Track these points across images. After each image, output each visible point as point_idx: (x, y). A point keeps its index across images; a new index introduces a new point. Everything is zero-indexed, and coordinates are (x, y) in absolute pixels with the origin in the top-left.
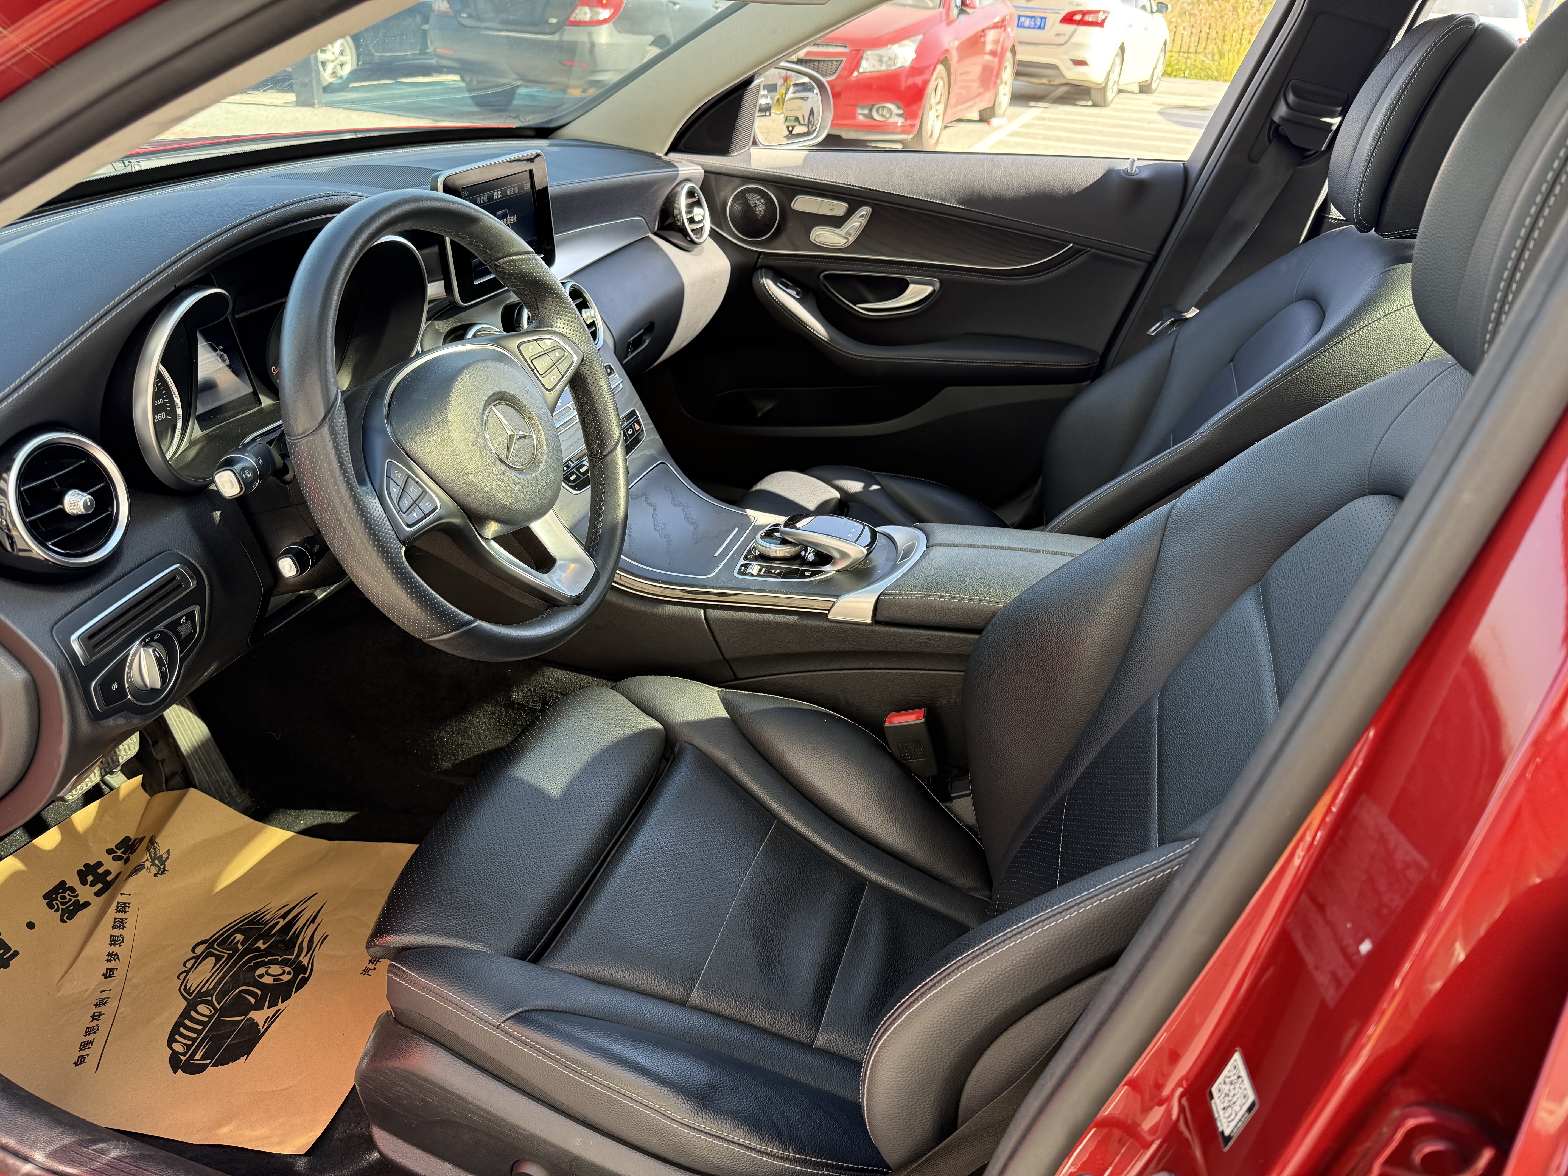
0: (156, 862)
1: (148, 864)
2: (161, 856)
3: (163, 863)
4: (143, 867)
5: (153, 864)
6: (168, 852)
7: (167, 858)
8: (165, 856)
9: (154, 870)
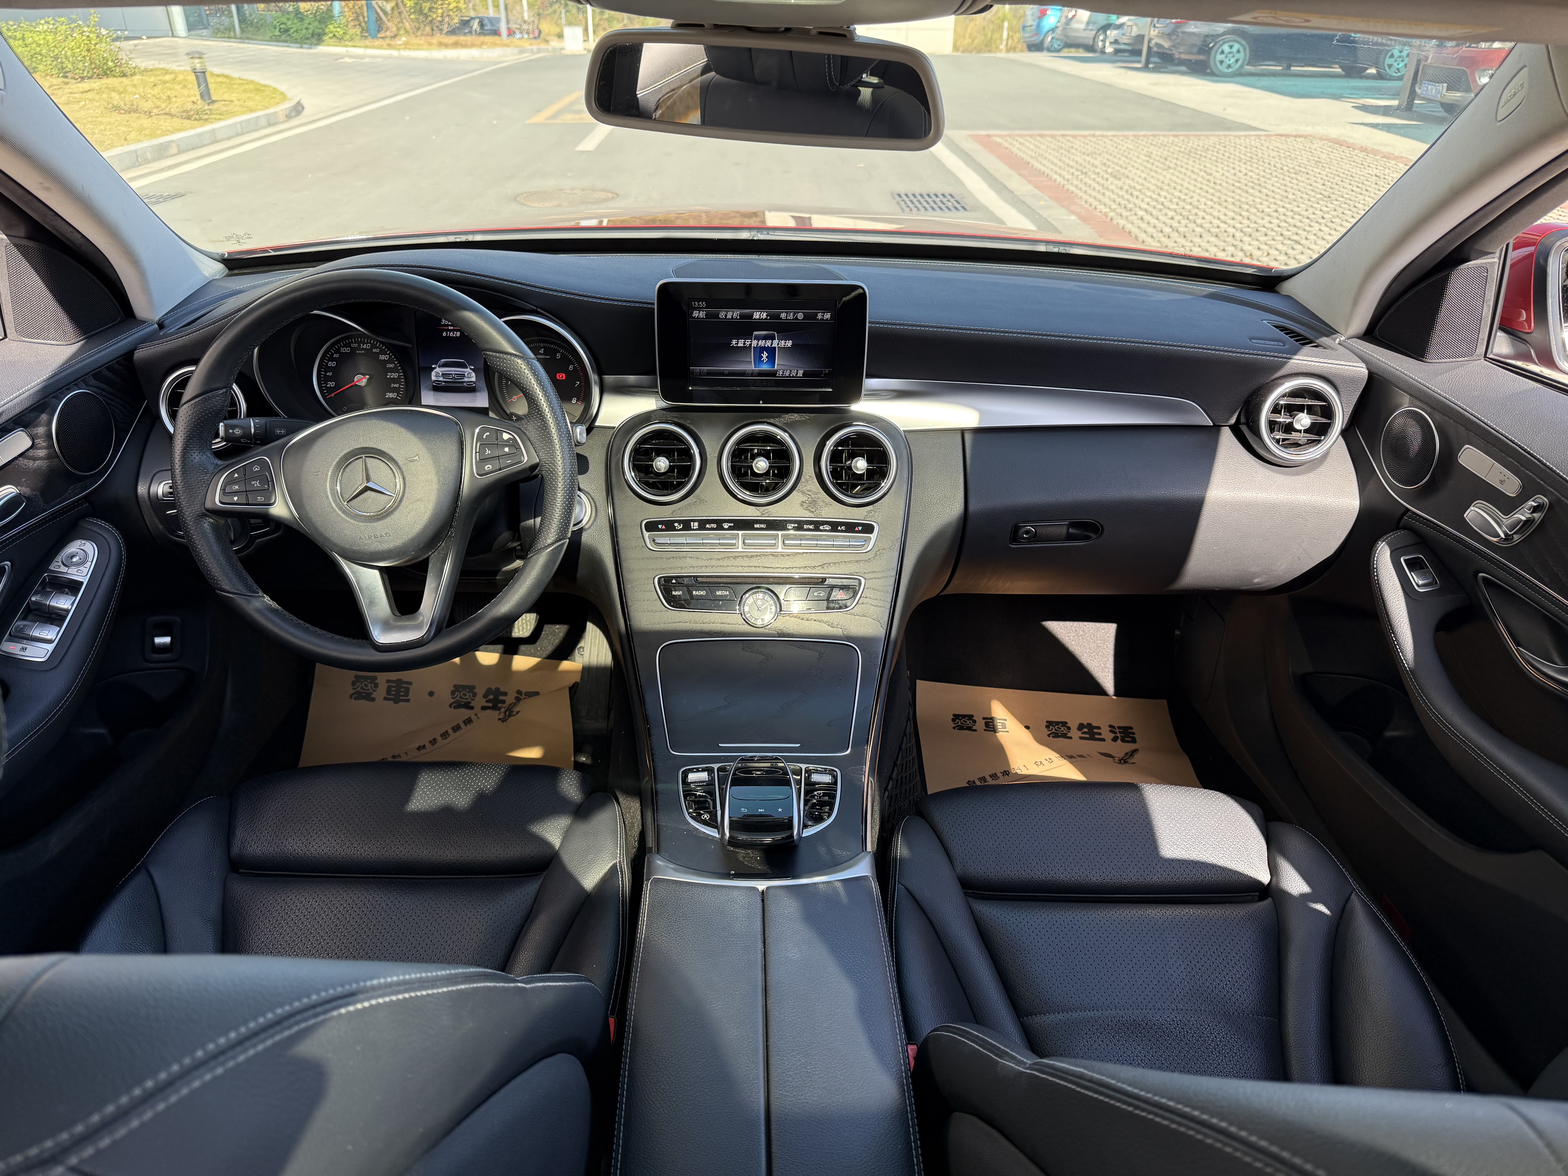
0: (508, 713)
1: (503, 710)
2: (512, 711)
3: (510, 716)
4: (499, 709)
5: (505, 712)
6: (518, 712)
7: (514, 715)
8: (514, 713)
9: (502, 716)
